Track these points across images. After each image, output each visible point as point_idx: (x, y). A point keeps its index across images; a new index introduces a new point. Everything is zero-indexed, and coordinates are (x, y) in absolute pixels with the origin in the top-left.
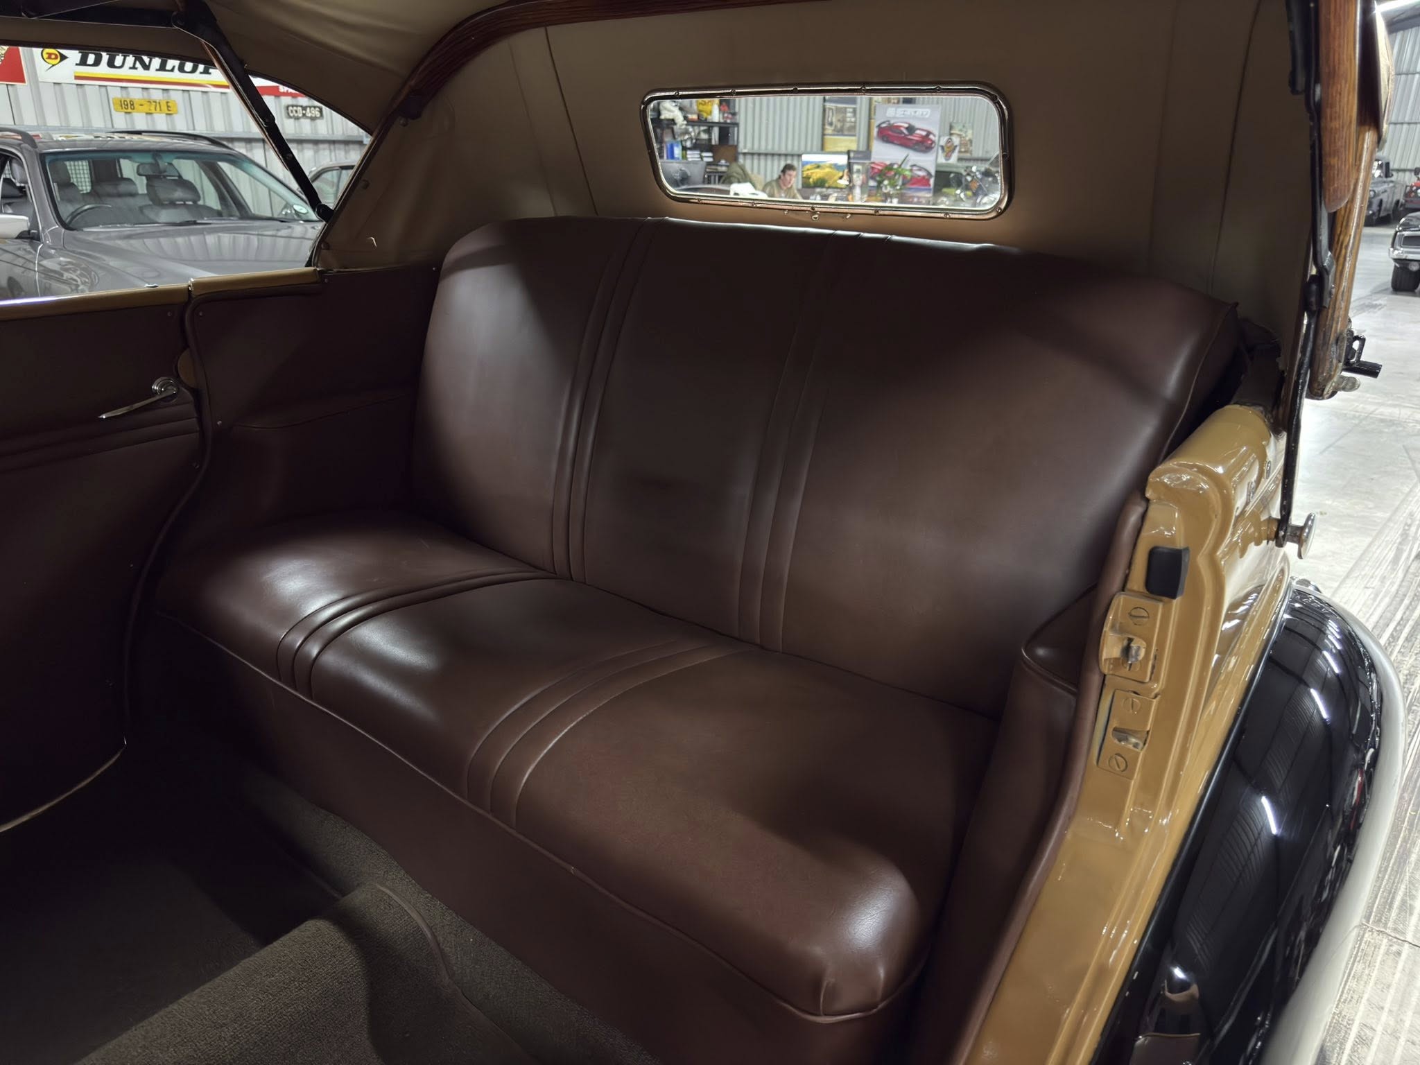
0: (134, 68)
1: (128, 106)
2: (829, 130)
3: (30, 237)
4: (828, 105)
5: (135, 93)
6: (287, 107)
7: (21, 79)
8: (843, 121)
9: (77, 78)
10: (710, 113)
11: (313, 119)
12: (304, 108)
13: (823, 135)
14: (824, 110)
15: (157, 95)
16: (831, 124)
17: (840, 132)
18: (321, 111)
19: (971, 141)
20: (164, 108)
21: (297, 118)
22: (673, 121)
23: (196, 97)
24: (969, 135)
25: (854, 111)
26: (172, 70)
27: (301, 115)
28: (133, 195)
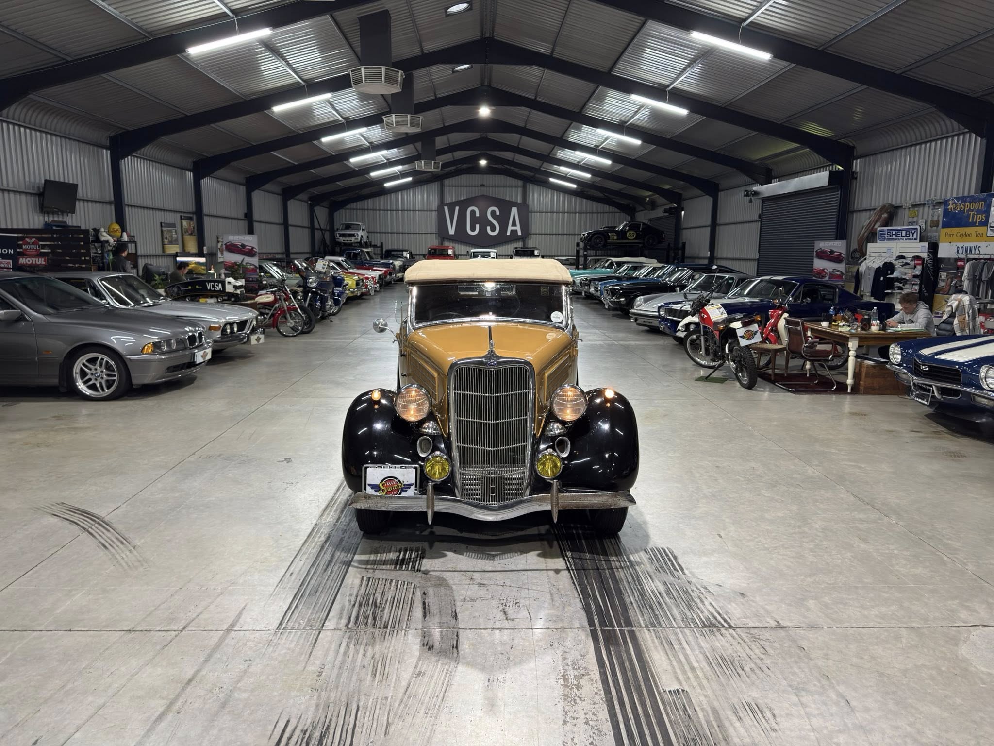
2: (166, 242)
4: (164, 229)
8: (171, 236)
10: (121, 236)
13: (163, 244)
14: (162, 231)
16: (166, 239)
17: (171, 243)
22: (107, 242)
25: (176, 232)
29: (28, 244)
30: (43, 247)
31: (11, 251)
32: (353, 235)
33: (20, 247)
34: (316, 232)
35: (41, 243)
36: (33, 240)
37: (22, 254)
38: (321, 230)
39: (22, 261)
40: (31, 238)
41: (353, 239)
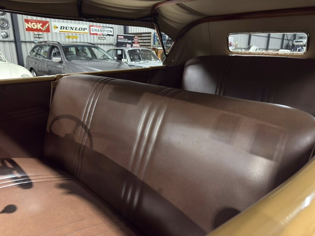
0: (70, 29)
1: (69, 37)
3: (61, 62)
5: (70, 35)
6: (99, 37)
7: (49, 32)
9: (60, 32)
11: (103, 40)
12: (102, 37)
15: (74, 35)
18: (105, 38)
19: (237, 44)
20: (75, 37)
21: (100, 39)
23: (82, 36)
24: (237, 43)
26: (77, 30)
27: (101, 39)
28: (73, 54)
29: (135, 39)
30: (139, 40)
31: (131, 42)
32: (302, 42)
33: (133, 40)
34: (285, 41)
35: (139, 38)
36: (137, 37)
37: (134, 43)
38: (288, 40)
39: (134, 45)
40: (136, 36)
41: (301, 44)
